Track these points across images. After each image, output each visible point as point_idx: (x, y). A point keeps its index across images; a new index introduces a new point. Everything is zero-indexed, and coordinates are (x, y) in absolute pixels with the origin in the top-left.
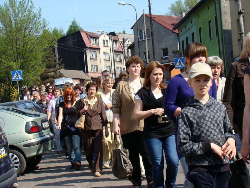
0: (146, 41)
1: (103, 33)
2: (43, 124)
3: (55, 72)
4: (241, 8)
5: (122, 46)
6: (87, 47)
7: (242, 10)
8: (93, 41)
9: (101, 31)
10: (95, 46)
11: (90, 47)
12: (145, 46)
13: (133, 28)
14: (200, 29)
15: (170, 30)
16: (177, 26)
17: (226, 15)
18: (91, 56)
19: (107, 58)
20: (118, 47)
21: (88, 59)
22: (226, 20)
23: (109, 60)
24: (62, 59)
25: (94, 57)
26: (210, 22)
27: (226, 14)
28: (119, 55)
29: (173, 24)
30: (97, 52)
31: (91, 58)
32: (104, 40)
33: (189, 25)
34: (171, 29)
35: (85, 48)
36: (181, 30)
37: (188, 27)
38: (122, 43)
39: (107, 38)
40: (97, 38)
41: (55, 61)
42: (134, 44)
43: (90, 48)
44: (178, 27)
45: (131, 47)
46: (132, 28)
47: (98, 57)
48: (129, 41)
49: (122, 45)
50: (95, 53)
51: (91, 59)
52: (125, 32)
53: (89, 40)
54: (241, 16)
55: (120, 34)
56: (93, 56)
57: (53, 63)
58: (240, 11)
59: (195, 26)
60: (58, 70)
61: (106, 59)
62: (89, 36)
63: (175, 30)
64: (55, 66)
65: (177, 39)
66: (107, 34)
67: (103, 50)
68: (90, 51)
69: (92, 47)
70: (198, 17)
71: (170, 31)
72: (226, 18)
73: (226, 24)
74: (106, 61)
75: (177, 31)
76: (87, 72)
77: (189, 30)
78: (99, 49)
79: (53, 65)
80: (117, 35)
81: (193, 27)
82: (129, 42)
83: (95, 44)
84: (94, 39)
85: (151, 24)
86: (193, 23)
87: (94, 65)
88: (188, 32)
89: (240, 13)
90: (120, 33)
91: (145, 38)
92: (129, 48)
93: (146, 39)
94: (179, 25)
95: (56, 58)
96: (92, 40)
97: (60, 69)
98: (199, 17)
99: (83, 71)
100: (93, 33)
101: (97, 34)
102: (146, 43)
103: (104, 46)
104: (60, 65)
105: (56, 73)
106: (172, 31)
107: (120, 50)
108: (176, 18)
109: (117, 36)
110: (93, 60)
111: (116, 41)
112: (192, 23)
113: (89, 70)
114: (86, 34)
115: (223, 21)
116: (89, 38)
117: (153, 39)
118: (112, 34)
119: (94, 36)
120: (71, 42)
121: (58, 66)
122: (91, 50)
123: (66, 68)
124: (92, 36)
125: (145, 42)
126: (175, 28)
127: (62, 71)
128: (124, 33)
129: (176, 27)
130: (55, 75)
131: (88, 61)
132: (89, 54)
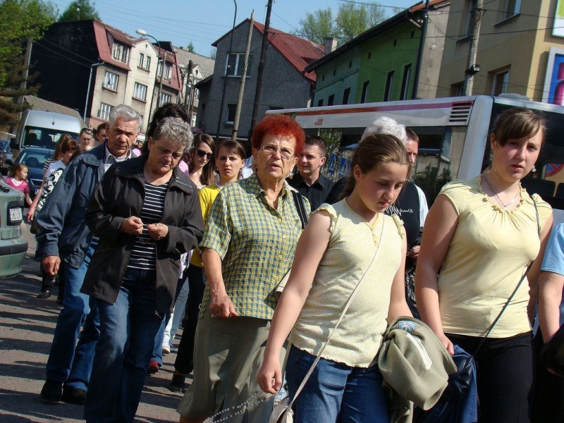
0: (244, 81)
1: (147, 37)
2: (12, 211)
3: (16, 97)
4: (474, 62)
5: (180, 78)
6: (101, 61)
7: (477, 66)
8: (119, 50)
9: (144, 33)
10: (119, 62)
11: (107, 61)
12: (239, 91)
13: (218, 45)
14: (366, 84)
15: (297, 70)
16: (317, 65)
17: (428, 69)
18: (106, 82)
19: (140, 96)
20: (170, 77)
21: (98, 87)
22: (428, 80)
23: (143, 100)
24: (38, 73)
25: (112, 87)
26: (391, 74)
27: (431, 66)
28: (169, 96)
29: (307, 60)
30: (122, 76)
31: (105, 86)
32: (142, 55)
33: (343, 70)
34: (302, 69)
35: (97, 61)
36: (324, 77)
37: (339, 74)
38: (181, 72)
39: (153, 53)
40: (127, 46)
41: (21, 73)
42: (211, 80)
43: (109, 65)
44: (317, 67)
45: (204, 86)
46: (215, 45)
47: (120, 90)
48: (197, 71)
49: (180, 75)
50: (116, 78)
51: (103, 88)
52: (192, 49)
53: (109, 45)
54: (472, 78)
55: (180, 51)
56: (109, 83)
57: (16, 77)
58: (472, 67)
59: (357, 75)
60: (23, 94)
61: (138, 97)
62: (110, 37)
63: (309, 72)
64: (18, 84)
65: (308, 93)
66: (153, 44)
67: (135, 75)
68: (106, 71)
69: (113, 63)
70: (367, 56)
71: (297, 73)
72: (428, 75)
73: (426, 88)
74: (136, 102)
75: (312, 76)
76: (89, 116)
77: (342, 80)
78: (126, 71)
79: (14, 81)
80: (175, 50)
81: (351, 77)
82: (199, 75)
83: (121, 58)
84: (122, 48)
85: (264, 47)
86: (355, 66)
87: (108, 105)
88: (338, 83)
89: (470, 72)
90: (181, 48)
91: (241, 72)
92: (198, 86)
93: (245, 77)
94: (321, 63)
95: (24, 67)
96: (115, 47)
97: (28, 94)
98: (369, 58)
99: (79, 111)
100: (121, 32)
101: (131, 37)
102: (243, 84)
103: (140, 68)
104: (29, 84)
105: (15, 101)
106: (303, 73)
107: (174, 85)
108: (316, 48)
109: (174, 53)
110: (107, 94)
111: (169, 64)
112: (350, 66)
113: (94, 112)
114: (107, 31)
115: (421, 80)
116: (111, 40)
117: (259, 80)
118: (164, 46)
119: (122, 40)
120: (67, 39)
121: (24, 86)
122: (109, 70)
123: (43, 95)
124: (117, 39)
125: (241, 82)
126: (310, 69)
127: (31, 99)
128: (191, 49)
129: (314, 67)
130: (15, 106)
131: (95, 92)
132: (103, 78)
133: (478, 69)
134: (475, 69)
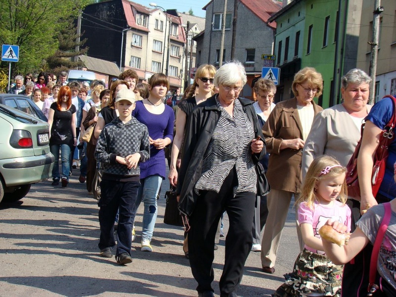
0: (224, 32)
1: (158, 8)
2: (41, 136)
3: (73, 57)
4: (379, 5)
5: (185, 34)
6: (129, 27)
7: (381, 8)
8: (141, 18)
9: (156, 5)
10: (141, 27)
11: (133, 26)
12: (221, 39)
13: (207, 8)
14: (311, 27)
15: (263, 21)
16: (276, 16)
17: (354, 12)
18: (133, 41)
19: (157, 49)
20: (177, 34)
21: (128, 45)
22: (354, 20)
23: (160, 52)
24: (86, 40)
25: (137, 45)
26: (327, 18)
27: (355, 10)
28: (178, 47)
29: (270, 13)
30: (144, 36)
31: (133, 44)
32: (157, 20)
33: (294, 18)
34: (266, 20)
35: (126, 28)
36: (281, 24)
37: (292, 21)
38: (185, 30)
39: (163, 17)
40: (146, 15)
41: (75, 40)
42: (204, 34)
43: (134, 29)
44: (277, 18)
45: (199, 38)
46: (204, 9)
47: (144, 46)
48: (196, 28)
49: (184, 32)
50: (140, 38)
51: (132, 46)
52: (192, 12)
53: (134, 16)
54: (378, 17)
55: (183, 15)
56: (135, 42)
57: (71, 43)
58: (378, 9)
59: (304, 21)
60: (77, 55)
61: (157, 50)
62: (134, 10)
63: (271, 22)
64: (74, 48)
65: (273, 36)
66: (164, 12)
67: (153, 34)
68: (133, 34)
69: (137, 28)
70: (310, 6)
71: (264, 23)
72: (354, 17)
73: (353, 26)
74: (155, 54)
75: (273, 25)
76: (123, 66)
77: (294, 25)
78: (147, 33)
79: (70, 46)
80: (179, 15)
81: (301, 22)
82: (196, 30)
83: (142, 24)
84: (143, 16)
85: (236, 7)
86: (302, 16)
87: (136, 57)
88: (291, 28)
89: (377, 12)
90: (184, 13)
91: (222, 28)
92: (194, 39)
93: (224, 30)
94: (278, 15)
95: (76, 36)
96: (138, 16)
97: (80, 55)
98: (312, 8)
99: (117, 63)
100: (141, 6)
101: (148, 9)
102: (224, 35)
103: (157, 30)
104: (81, 47)
105: (73, 60)
106: (267, 23)
107: (181, 40)
108: (276, 4)
109: (179, 17)
110: (134, 50)
111: (176, 25)
112: (299, 15)
113: (127, 63)
114: (131, 6)
115: (348, 21)
116: (135, 12)
117: (234, 31)
118: (172, 12)
119: (142, 11)
120: (104, 14)
121: (78, 48)
122: (135, 33)
123: (91, 54)
124: (139, 11)
125: (222, 34)
126: (271, 20)
127: (84, 58)
128: (191, 14)
129: (274, 18)
130: (71, 63)
131: (127, 49)
132: (131, 39)
133: (383, 10)
134: (380, 10)
